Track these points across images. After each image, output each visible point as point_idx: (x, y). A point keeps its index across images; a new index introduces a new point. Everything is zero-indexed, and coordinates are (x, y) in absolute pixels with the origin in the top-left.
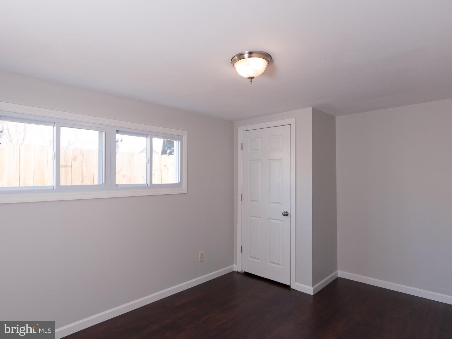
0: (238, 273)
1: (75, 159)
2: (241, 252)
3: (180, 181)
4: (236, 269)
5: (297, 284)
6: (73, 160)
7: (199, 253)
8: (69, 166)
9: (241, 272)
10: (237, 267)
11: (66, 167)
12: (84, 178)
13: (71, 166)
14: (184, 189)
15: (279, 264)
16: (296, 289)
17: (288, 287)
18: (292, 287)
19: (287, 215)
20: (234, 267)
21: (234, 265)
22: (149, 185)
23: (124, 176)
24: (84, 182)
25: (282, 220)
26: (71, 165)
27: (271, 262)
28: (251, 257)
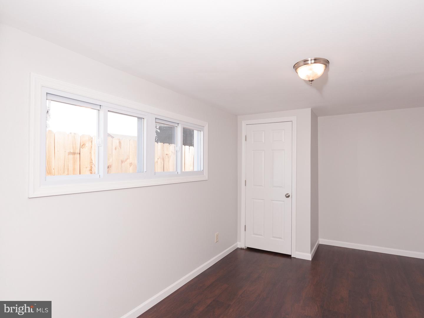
0: (241, 249)
1: (83, 146)
2: (245, 230)
3: (202, 169)
4: (239, 246)
5: (297, 252)
6: (81, 147)
7: (216, 234)
8: (77, 153)
9: (245, 248)
10: (242, 244)
11: (74, 155)
12: (93, 166)
13: (80, 154)
14: (205, 176)
15: (280, 238)
16: (296, 257)
17: (289, 256)
18: (292, 256)
19: (289, 196)
20: (237, 244)
21: (238, 243)
22: (179, 173)
23: (131, 164)
24: (93, 170)
25: (284, 201)
26: (79, 152)
27: (274, 237)
28: (254, 234)
